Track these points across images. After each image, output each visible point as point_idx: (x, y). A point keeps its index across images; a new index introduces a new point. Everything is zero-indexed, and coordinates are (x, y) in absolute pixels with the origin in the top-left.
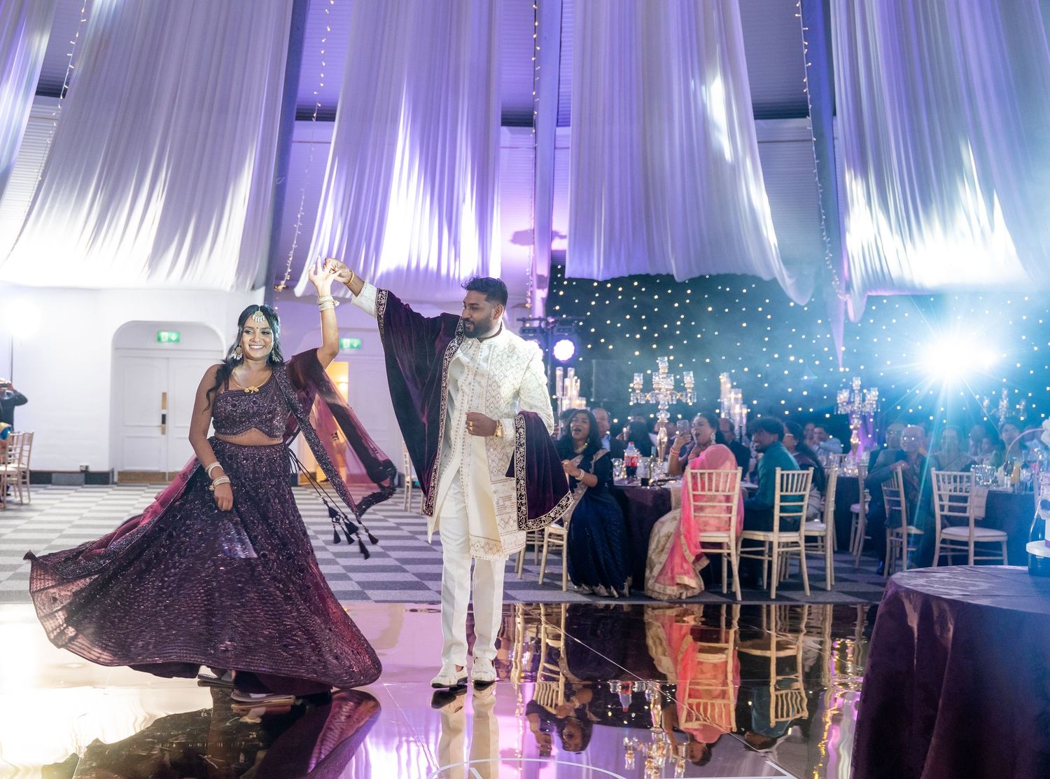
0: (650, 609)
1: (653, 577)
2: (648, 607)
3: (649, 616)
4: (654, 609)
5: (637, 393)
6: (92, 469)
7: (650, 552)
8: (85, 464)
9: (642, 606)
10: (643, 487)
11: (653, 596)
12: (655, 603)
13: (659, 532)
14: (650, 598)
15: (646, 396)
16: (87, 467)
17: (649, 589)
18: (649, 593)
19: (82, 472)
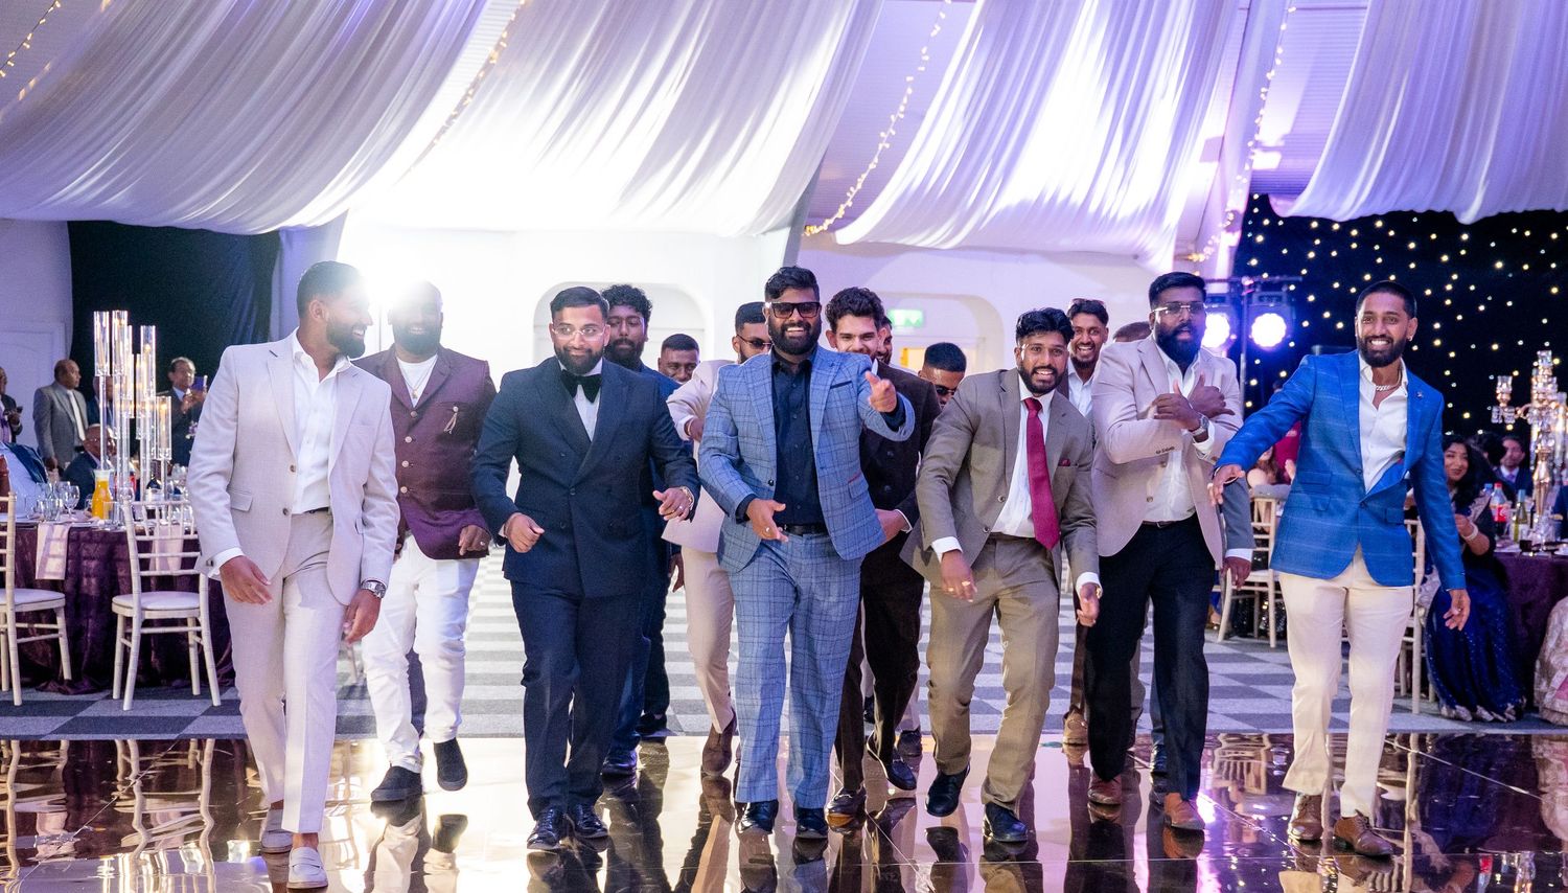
0: (1546, 744)
1: (1553, 689)
2: (1543, 737)
3: (1541, 750)
4: (1551, 739)
5: (1503, 408)
7: (1547, 654)
9: (1528, 738)
10: (1525, 554)
11: (1552, 720)
12: (1555, 732)
13: (1561, 623)
14: (1547, 723)
15: (1516, 412)
17: (1545, 708)
18: (1546, 715)
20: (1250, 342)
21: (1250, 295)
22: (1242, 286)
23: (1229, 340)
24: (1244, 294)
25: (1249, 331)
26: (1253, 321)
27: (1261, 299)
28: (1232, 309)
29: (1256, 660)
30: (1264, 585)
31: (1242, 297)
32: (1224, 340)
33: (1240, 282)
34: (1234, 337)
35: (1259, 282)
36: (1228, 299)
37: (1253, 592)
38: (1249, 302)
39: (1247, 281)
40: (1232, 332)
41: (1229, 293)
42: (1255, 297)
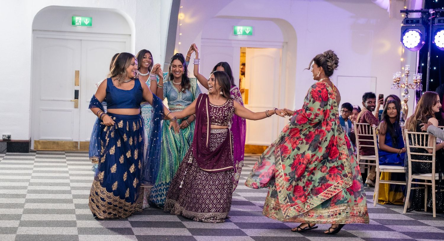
6: (14, 138)
8: (7, 134)
16: (9, 137)
19: (4, 140)
20: (434, 45)
21: (433, 19)
22: (429, 14)
23: (420, 44)
24: (430, 18)
25: (433, 39)
26: (435, 34)
27: (439, 21)
28: (424, 28)
29: (423, 224)
30: (430, 181)
31: (429, 20)
32: (416, 45)
33: (428, 12)
34: (423, 43)
35: (439, 12)
36: (421, 21)
37: (424, 185)
38: (433, 23)
39: (431, 11)
40: (421, 40)
41: (422, 18)
42: (436, 21)
